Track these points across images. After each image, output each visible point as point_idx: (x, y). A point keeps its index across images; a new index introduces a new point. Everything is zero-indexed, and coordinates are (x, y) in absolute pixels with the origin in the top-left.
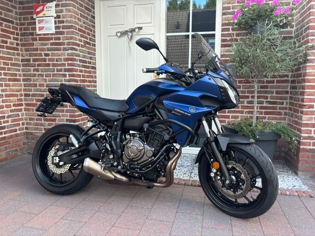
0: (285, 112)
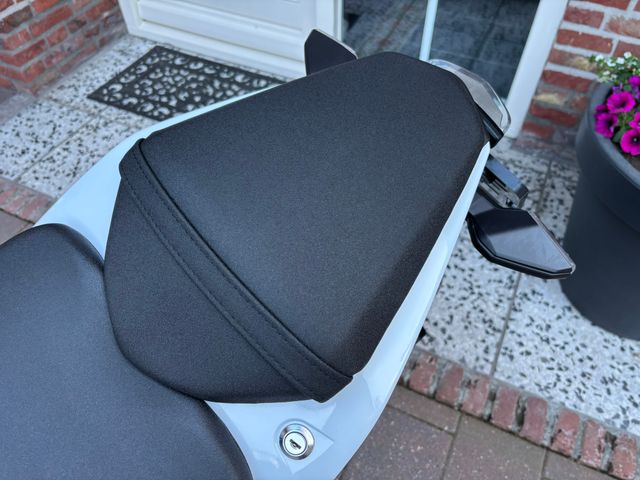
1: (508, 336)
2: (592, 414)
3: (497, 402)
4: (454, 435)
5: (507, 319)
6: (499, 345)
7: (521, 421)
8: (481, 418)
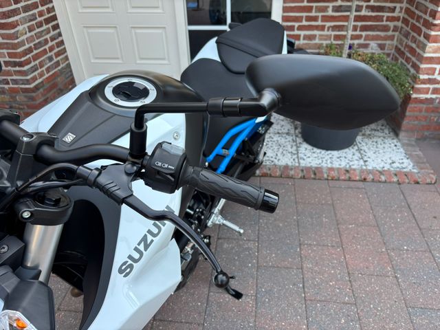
0: (395, 26)
1: (300, 155)
2: (338, 166)
3: (305, 171)
4: (294, 185)
5: (297, 150)
6: (298, 157)
7: (315, 174)
8: (301, 178)
